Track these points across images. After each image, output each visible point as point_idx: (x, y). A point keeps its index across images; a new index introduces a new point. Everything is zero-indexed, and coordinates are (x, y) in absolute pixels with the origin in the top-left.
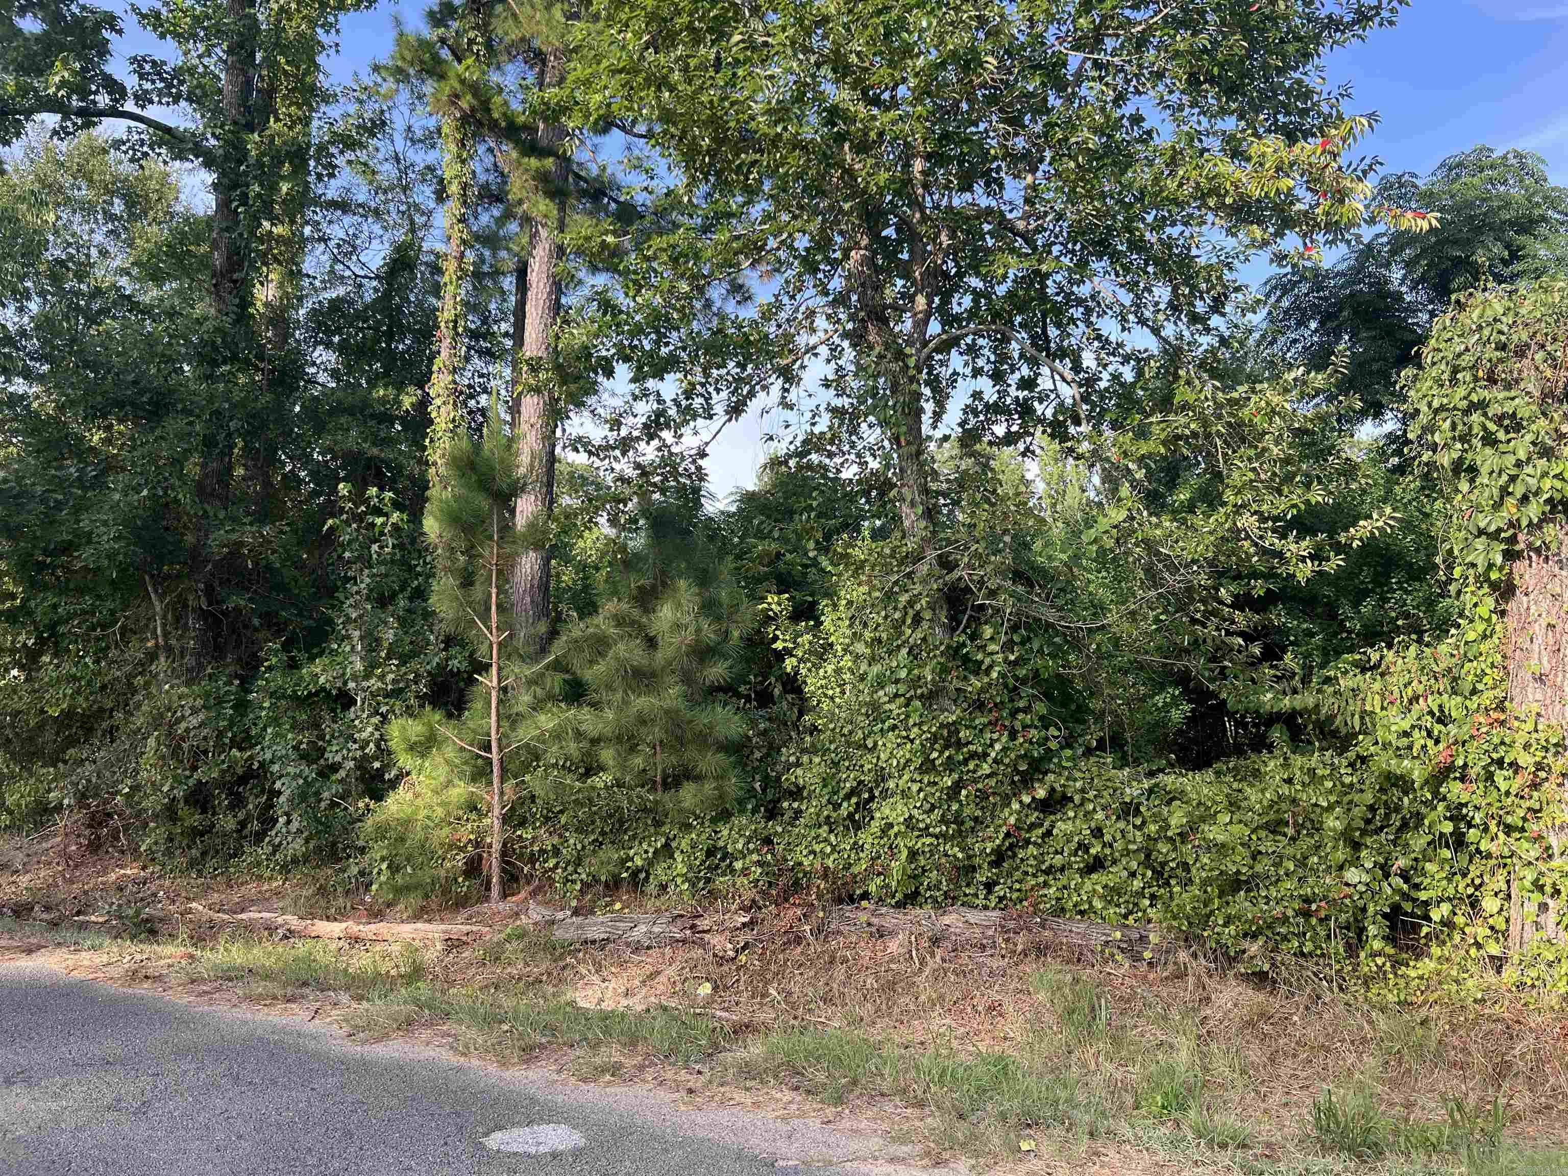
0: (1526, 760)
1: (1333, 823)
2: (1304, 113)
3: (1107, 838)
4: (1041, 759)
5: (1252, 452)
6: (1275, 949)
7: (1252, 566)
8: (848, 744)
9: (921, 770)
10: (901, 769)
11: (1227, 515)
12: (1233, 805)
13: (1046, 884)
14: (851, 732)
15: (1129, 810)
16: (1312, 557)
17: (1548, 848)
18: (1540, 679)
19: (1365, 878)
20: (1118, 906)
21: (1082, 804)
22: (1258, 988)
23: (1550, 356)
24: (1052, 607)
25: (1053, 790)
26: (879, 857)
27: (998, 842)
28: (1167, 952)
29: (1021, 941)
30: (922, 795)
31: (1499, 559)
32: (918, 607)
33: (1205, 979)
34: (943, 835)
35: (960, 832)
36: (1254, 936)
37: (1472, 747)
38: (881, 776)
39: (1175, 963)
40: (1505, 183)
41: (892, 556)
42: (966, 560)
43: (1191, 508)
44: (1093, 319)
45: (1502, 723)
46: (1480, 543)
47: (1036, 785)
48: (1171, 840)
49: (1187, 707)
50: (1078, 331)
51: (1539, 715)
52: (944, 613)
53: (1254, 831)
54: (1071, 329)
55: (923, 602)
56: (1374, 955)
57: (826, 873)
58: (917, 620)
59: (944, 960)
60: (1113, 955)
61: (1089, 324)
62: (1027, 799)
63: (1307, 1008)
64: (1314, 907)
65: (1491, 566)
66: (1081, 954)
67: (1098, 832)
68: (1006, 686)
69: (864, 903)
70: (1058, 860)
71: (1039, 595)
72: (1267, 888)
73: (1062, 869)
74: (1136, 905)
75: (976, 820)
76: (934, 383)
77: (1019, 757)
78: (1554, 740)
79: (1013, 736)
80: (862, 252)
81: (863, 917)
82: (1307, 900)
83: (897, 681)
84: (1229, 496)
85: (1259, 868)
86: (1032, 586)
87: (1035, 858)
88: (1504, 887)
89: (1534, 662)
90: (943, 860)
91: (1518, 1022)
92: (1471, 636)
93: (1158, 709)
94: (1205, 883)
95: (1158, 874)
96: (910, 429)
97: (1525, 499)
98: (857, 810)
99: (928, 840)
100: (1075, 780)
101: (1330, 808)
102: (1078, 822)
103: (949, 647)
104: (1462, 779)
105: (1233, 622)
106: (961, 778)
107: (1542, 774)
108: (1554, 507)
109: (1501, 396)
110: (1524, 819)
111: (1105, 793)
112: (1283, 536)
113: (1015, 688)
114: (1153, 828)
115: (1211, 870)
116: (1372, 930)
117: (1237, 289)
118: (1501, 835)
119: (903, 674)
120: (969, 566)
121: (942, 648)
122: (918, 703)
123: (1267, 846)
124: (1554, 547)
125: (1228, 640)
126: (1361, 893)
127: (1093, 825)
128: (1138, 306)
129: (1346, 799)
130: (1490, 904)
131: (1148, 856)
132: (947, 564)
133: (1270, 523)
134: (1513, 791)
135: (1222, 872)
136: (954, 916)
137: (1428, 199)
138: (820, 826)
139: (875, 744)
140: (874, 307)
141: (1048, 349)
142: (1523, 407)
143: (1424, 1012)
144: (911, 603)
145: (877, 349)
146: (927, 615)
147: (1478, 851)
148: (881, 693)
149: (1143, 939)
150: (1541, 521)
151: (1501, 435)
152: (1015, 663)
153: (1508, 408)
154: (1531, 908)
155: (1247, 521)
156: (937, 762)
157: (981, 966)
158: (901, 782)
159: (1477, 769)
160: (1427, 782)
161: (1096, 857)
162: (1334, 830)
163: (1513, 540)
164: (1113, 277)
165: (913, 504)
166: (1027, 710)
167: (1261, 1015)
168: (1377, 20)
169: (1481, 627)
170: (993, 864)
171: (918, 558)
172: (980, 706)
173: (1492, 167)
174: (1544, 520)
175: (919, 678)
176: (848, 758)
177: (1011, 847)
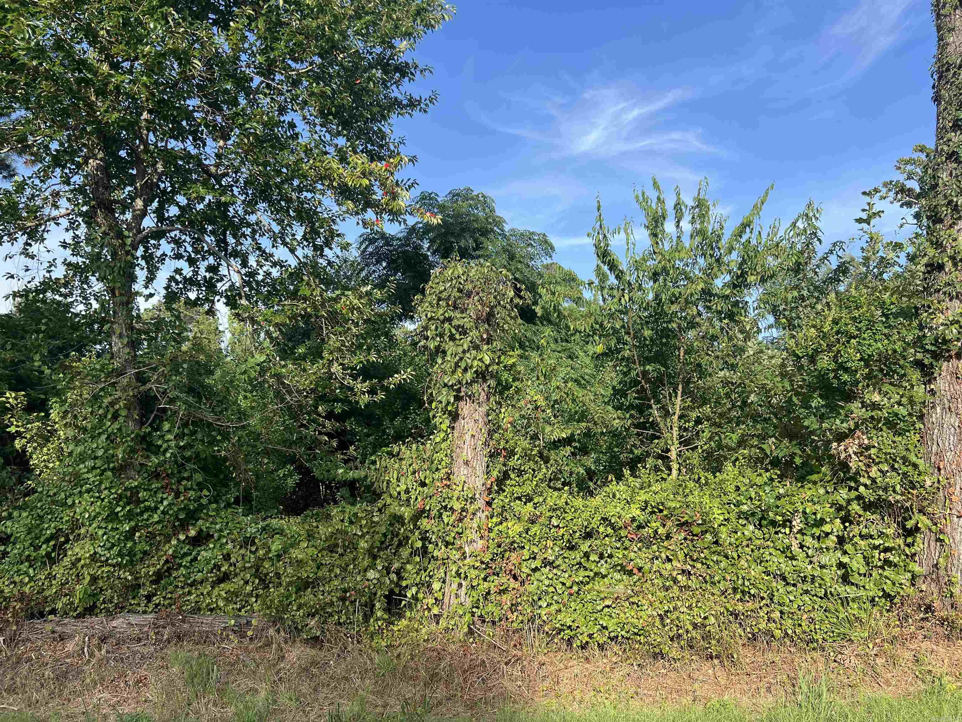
0: (457, 506)
1: (363, 545)
2: (381, 146)
3: (233, 560)
4: (196, 510)
5: (341, 329)
6: (325, 622)
7: (336, 395)
8: (53, 502)
9: (106, 520)
10: (92, 519)
11: (324, 365)
12: (310, 536)
13: (190, 593)
14: (55, 494)
15: (249, 542)
16: (368, 392)
17: (464, 553)
18: (467, 463)
19: (377, 576)
20: (236, 603)
21: (219, 539)
22: (313, 647)
23: (480, 299)
24: (212, 412)
25: (201, 530)
26: (67, 583)
27: (158, 567)
28: (262, 630)
29: (166, 633)
30: (105, 538)
31: (452, 400)
32: (117, 407)
33: (283, 645)
34: (119, 565)
35: (131, 561)
36: (313, 616)
37: (433, 500)
38: (75, 525)
39: (267, 637)
40: (477, 209)
41: (101, 370)
42: (155, 377)
43: (303, 358)
44: (257, 237)
45: (448, 486)
46: (444, 391)
47: (190, 528)
48: (270, 559)
49: (297, 477)
50: (247, 243)
51: (465, 482)
52: (137, 412)
53: (320, 551)
54: (242, 240)
55: (121, 404)
56: (378, 619)
57: (22, 597)
58: (115, 417)
59: (108, 652)
60: (228, 636)
61: (254, 239)
62: (182, 537)
63: (339, 656)
64: (348, 594)
65: (448, 403)
66: (207, 637)
67: (227, 557)
68: (176, 462)
69: (51, 617)
70: (199, 576)
71: (205, 404)
72: (324, 585)
73: (202, 582)
74: (247, 602)
75: (145, 553)
76: (148, 258)
77: (180, 510)
78: (470, 496)
79: (177, 494)
80: (98, 162)
81: (49, 627)
82: (345, 591)
83: (96, 458)
84: (325, 354)
85: (320, 574)
86: (200, 399)
87: (184, 576)
88: (443, 575)
89: (465, 454)
90: (117, 582)
91: (444, 650)
92: (438, 440)
93: (280, 478)
94: (290, 584)
95: (262, 580)
96: (123, 285)
97: (465, 370)
98: (53, 550)
99: (106, 569)
100: (216, 524)
101: (363, 536)
102: (215, 550)
103: (137, 435)
104: (428, 517)
105: (324, 427)
106: (137, 525)
107: (464, 514)
108: (478, 375)
109: (458, 316)
110: (454, 538)
111: (235, 532)
112: (355, 379)
113: (183, 464)
114: (261, 552)
115: (293, 577)
116: (378, 605)
117: (338, 235)
118: (443, 547)
119: (100, 453)
120: (158, 381)
121: (133, 436)
122: (109, 473)
123: (327, 560)
124: (476, 395)
125: (319, 437)
126: (375, 584)
127: (225, 552)
128: (283, 234)
129: (372, 531)
130: (436, 586)
131: (257, 570)
132: (141, 379)
133: (349, 371)
134: (450, 523)
135: (299, 578)
136: (121, 620)
137: (442, 208)
138: (22, 563)
139: (74, 503)
140: (103, 199)
141: (226, 250)
142: (467, 323)
143: (399, 650)
144: (112, 404)
145: (103, 229)
146: (124, 413)
147: (433, 557)
148: (82, 466)
149: (249, 623)
150: (472, 381)
151: (457, 336)
152: (183, 448)
153: (461, 322)
154: (455, 586)
155: (336, 368)
156: (120, 514)
157: (134, 653)
158: (90, 529)
159: (435, 511)
160: (411, 519)
161: (225, 573)
162: (363, 548)
163: (459, 390)
164: (269, 214)
165: (121, 336)
166: (188, 479)
167: (312, 663)
168: (419, 107)
169: (442, 435)
170: (152, 582)
171: (120, 373)
172: (157, 476)
173: (472, 199)
174: (473, 381)
175: (113, 456)
176: (52, 513)
177: (169, 569)
